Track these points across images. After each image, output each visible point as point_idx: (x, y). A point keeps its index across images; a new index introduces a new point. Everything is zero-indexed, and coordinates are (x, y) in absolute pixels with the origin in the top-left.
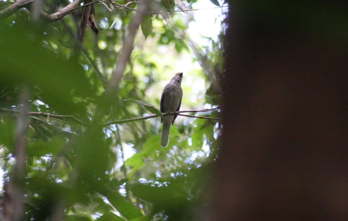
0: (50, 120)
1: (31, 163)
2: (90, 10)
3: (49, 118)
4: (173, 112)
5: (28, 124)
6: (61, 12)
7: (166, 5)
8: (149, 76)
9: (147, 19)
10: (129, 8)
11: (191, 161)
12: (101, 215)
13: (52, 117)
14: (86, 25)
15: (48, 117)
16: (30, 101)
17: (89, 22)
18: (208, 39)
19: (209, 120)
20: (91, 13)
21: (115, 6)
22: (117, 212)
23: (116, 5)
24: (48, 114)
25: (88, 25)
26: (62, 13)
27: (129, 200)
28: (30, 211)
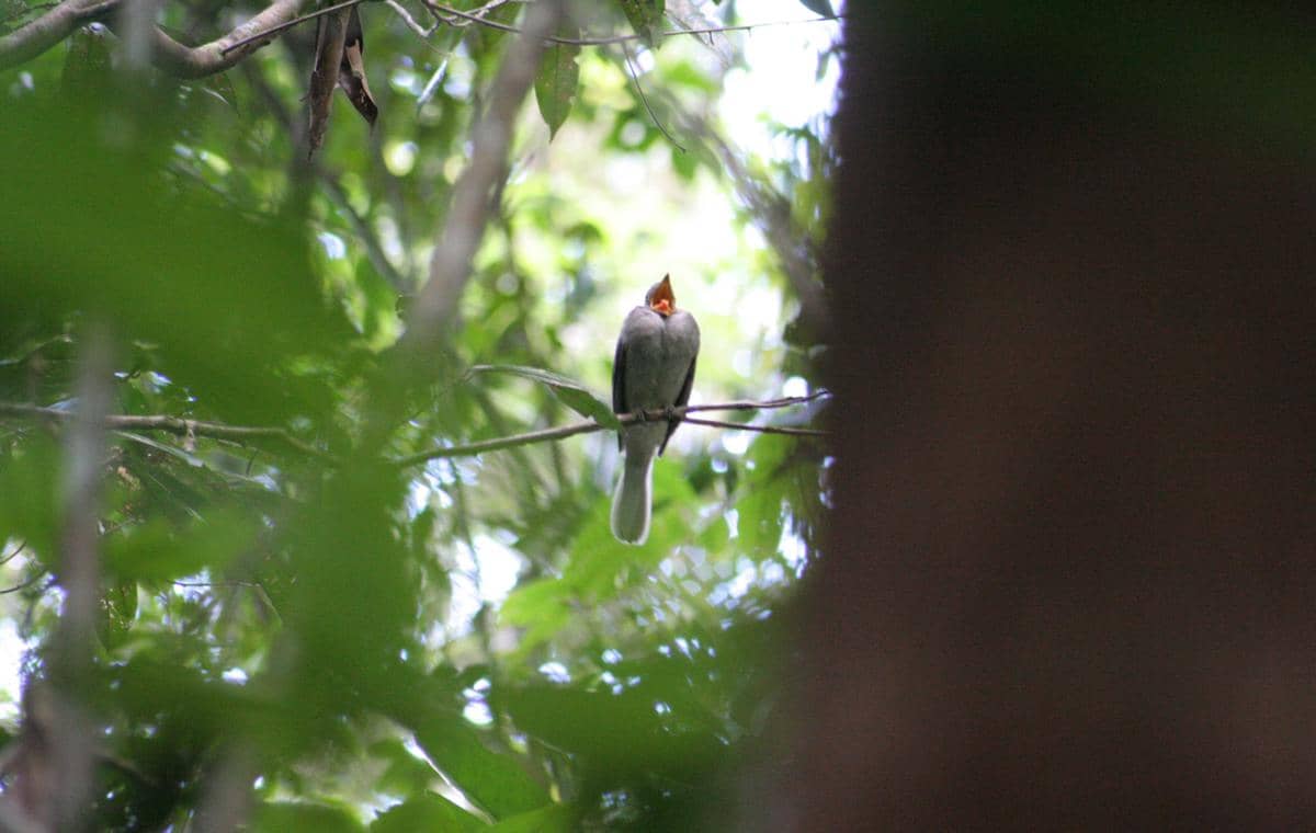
0: (196, 445)
1: (127, 609)
2: (344, 32)
3: (192, 439)
4: (659, 412)
5: (116, 464)
6: (236, 39)
7: (634, 11)
8: (576, 273)
9: (557, 62)
10: (492, 23)
11: (730, 597)
12: (396, 802)
13: (206, 435)
14: (331, 89)
15: (190, 435)
16: (121, 375)
17: (343, 76)
18: (792, 136)
19: (803, 438)
20: (350, 43)
21: (441, 15)
22: (454, 789)
23: (444, 11)
24: (191, 423)
25: (339, 87)
26: (237, 43)
27: (505, 744)
28: (122, 788)
